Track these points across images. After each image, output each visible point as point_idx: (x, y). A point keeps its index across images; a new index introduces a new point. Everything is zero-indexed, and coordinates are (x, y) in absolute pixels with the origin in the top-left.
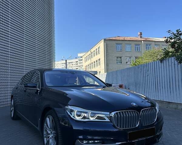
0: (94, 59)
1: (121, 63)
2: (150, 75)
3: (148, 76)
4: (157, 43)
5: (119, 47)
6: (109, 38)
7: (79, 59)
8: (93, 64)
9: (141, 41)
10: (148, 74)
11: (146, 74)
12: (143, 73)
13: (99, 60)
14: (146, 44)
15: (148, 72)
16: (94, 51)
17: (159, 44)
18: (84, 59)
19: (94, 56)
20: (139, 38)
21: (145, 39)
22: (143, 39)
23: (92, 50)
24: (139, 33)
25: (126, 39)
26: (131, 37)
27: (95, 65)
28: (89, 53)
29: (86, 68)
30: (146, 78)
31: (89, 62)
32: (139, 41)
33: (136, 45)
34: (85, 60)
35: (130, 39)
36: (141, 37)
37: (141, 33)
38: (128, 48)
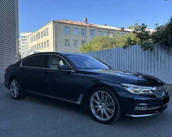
0: (42, 40)
1: (69, 46)
2: (113, 58)
3: (111, 60)
4: (99, 30)
5: (67, 30)
6: (58, 20)
7: (21, 39)
8: (41, 45)
9: (87, 26)
10: (111, 58)
11: (109, 57)
12: (106, 57)
13: (48, 41)
14: (91, 30)
15: (111, 56)
16: (42, 32)
17: (103, 30)
18: (29, 39)
19: (41, 37)
20: (85, 23)
21: (90, 25)
22: (88, 25)
23: (40, 31)
24: (85, 19)
25: (74, 23)
26: (78, 22)
27: (42, 46)
28: (36, 33)
29: (32, 48)
30: (109, 60)
31: (35, 43)
32: (85, 26)
33: (83, 30)
34: (31, 40)
35: (77, 24)
36: (86, 23)
37: (86, 19)
38: (75, 32)
